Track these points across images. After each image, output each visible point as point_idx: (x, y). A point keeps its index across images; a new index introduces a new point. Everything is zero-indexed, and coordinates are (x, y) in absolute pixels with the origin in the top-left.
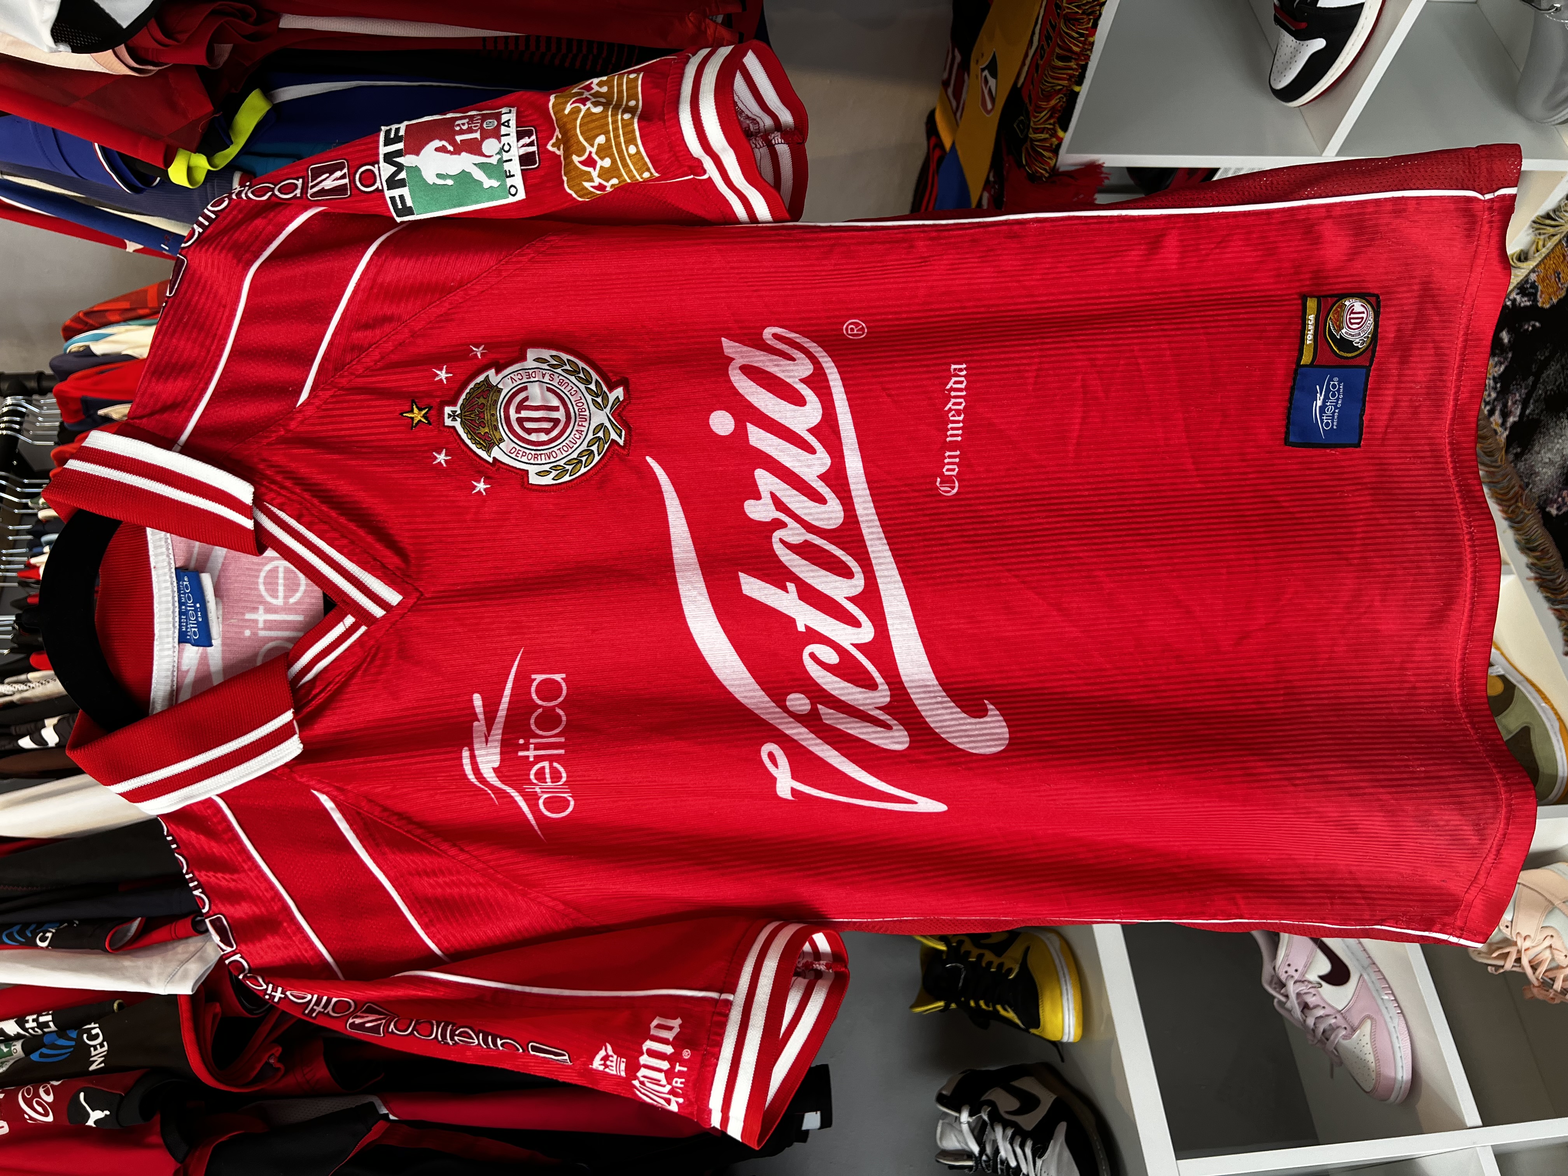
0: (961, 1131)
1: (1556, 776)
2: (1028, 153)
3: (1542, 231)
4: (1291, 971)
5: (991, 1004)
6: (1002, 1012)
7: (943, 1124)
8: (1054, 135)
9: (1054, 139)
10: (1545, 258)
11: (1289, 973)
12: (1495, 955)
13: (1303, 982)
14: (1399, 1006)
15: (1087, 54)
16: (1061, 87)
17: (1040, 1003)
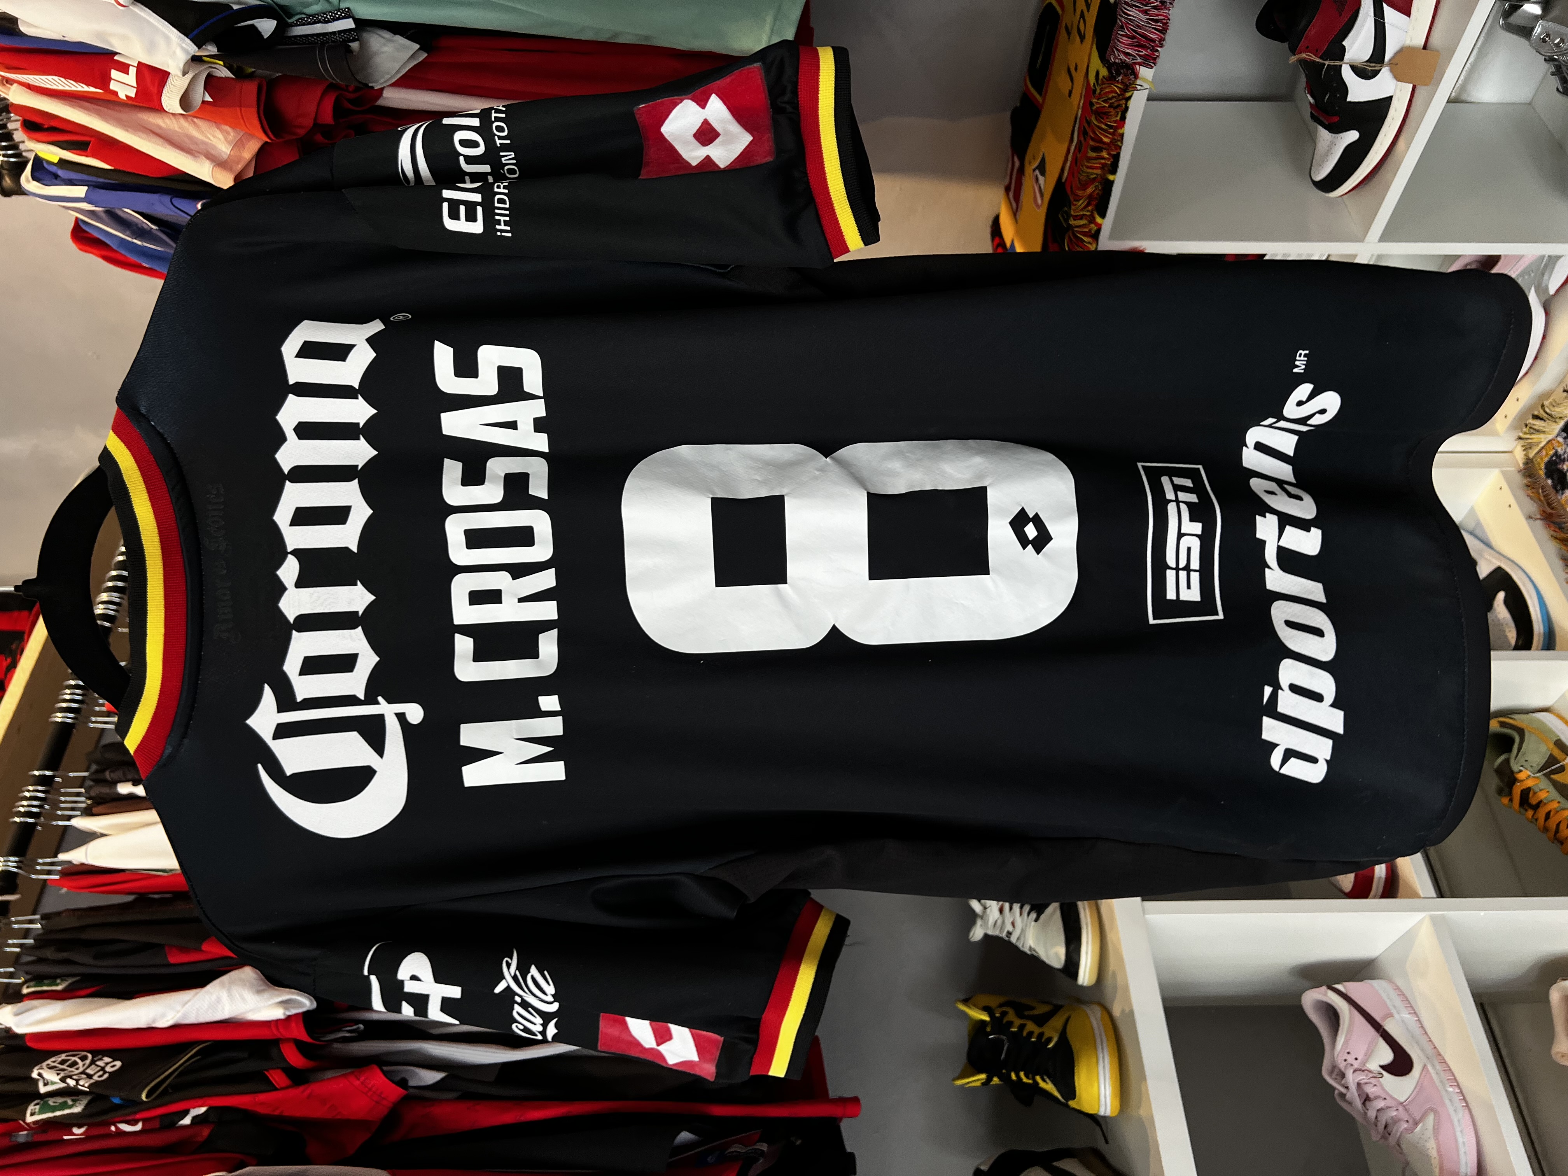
2: (1070, 240)
4: (1350, 1059)
5: (1030, 1076)
6: (1042, 1084)
8: (1092, 220)
9: (1093, 226)
11: (1349, 1061)
13: (1363, 1071)
14: (1464, 1099)
15: (1118, 145)
16: (1094, 176)
17: (1076, 1071)
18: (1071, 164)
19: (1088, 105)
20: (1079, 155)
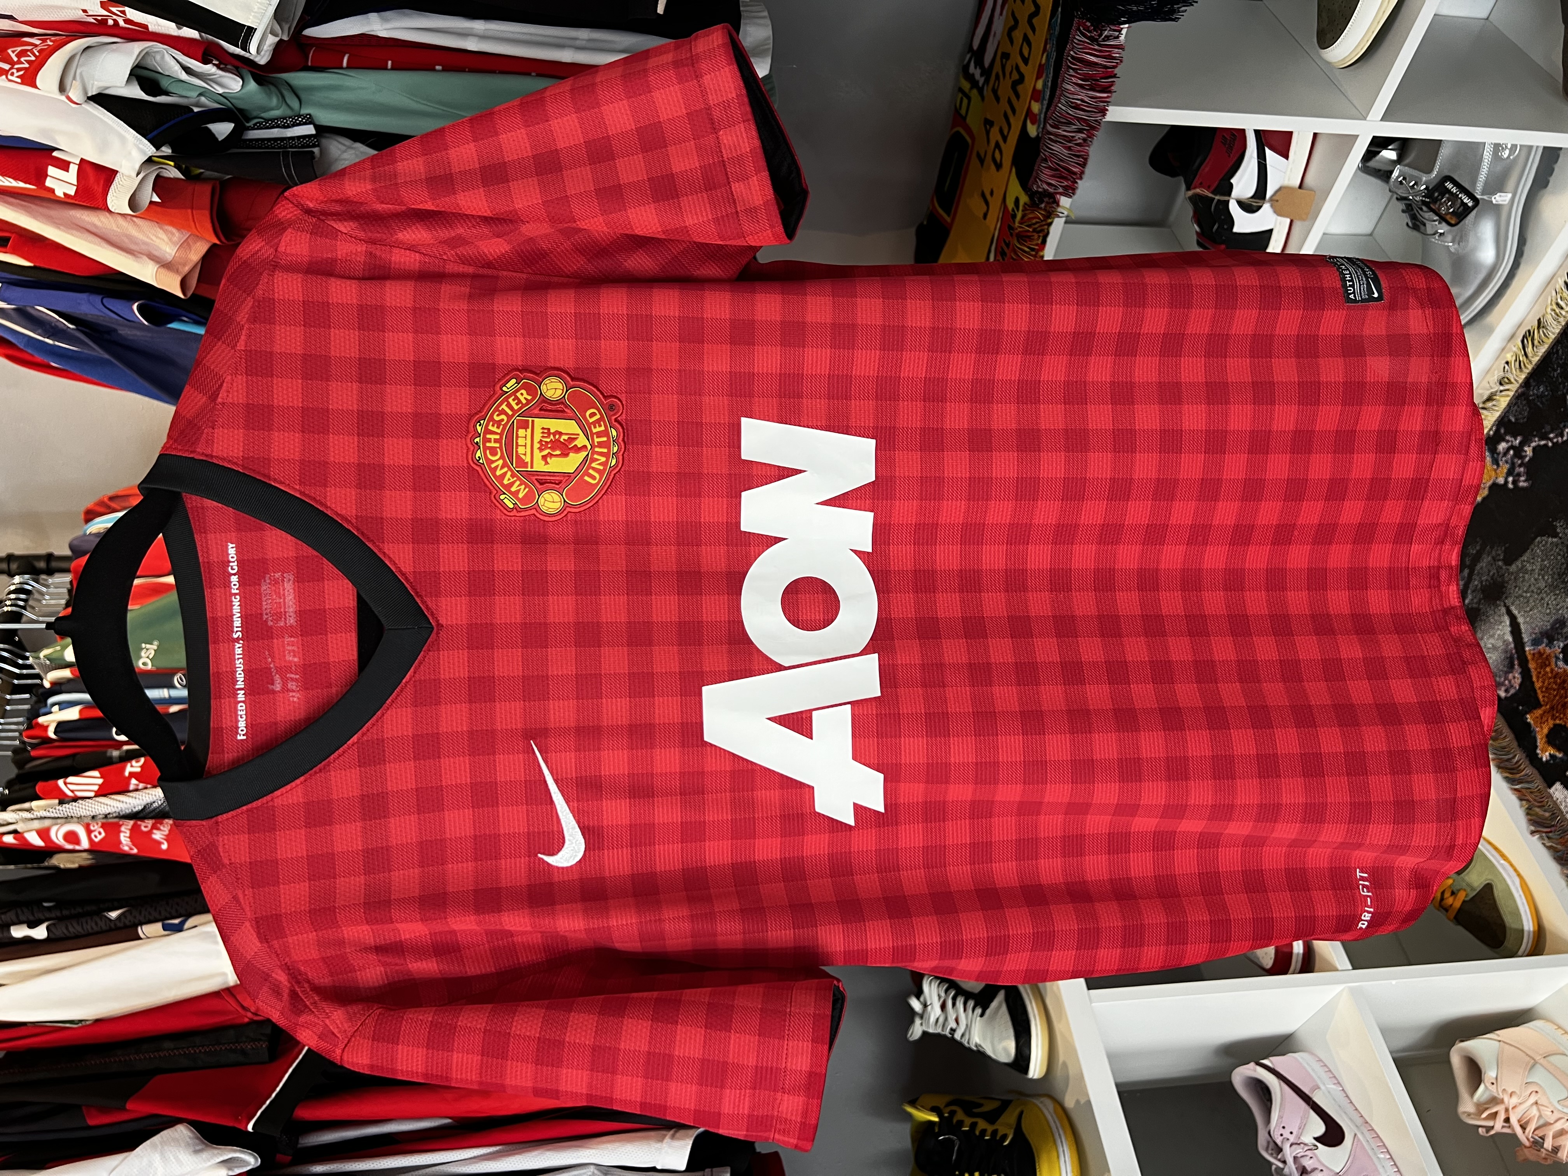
1: (1523, 930)
4: (1286, 1134)
5: (986, 1174)
11: (1284, 1136)
12: (1484, 1115)
13: (1299, 1144)
17: (1037, 1168)
19: (1006, 227)
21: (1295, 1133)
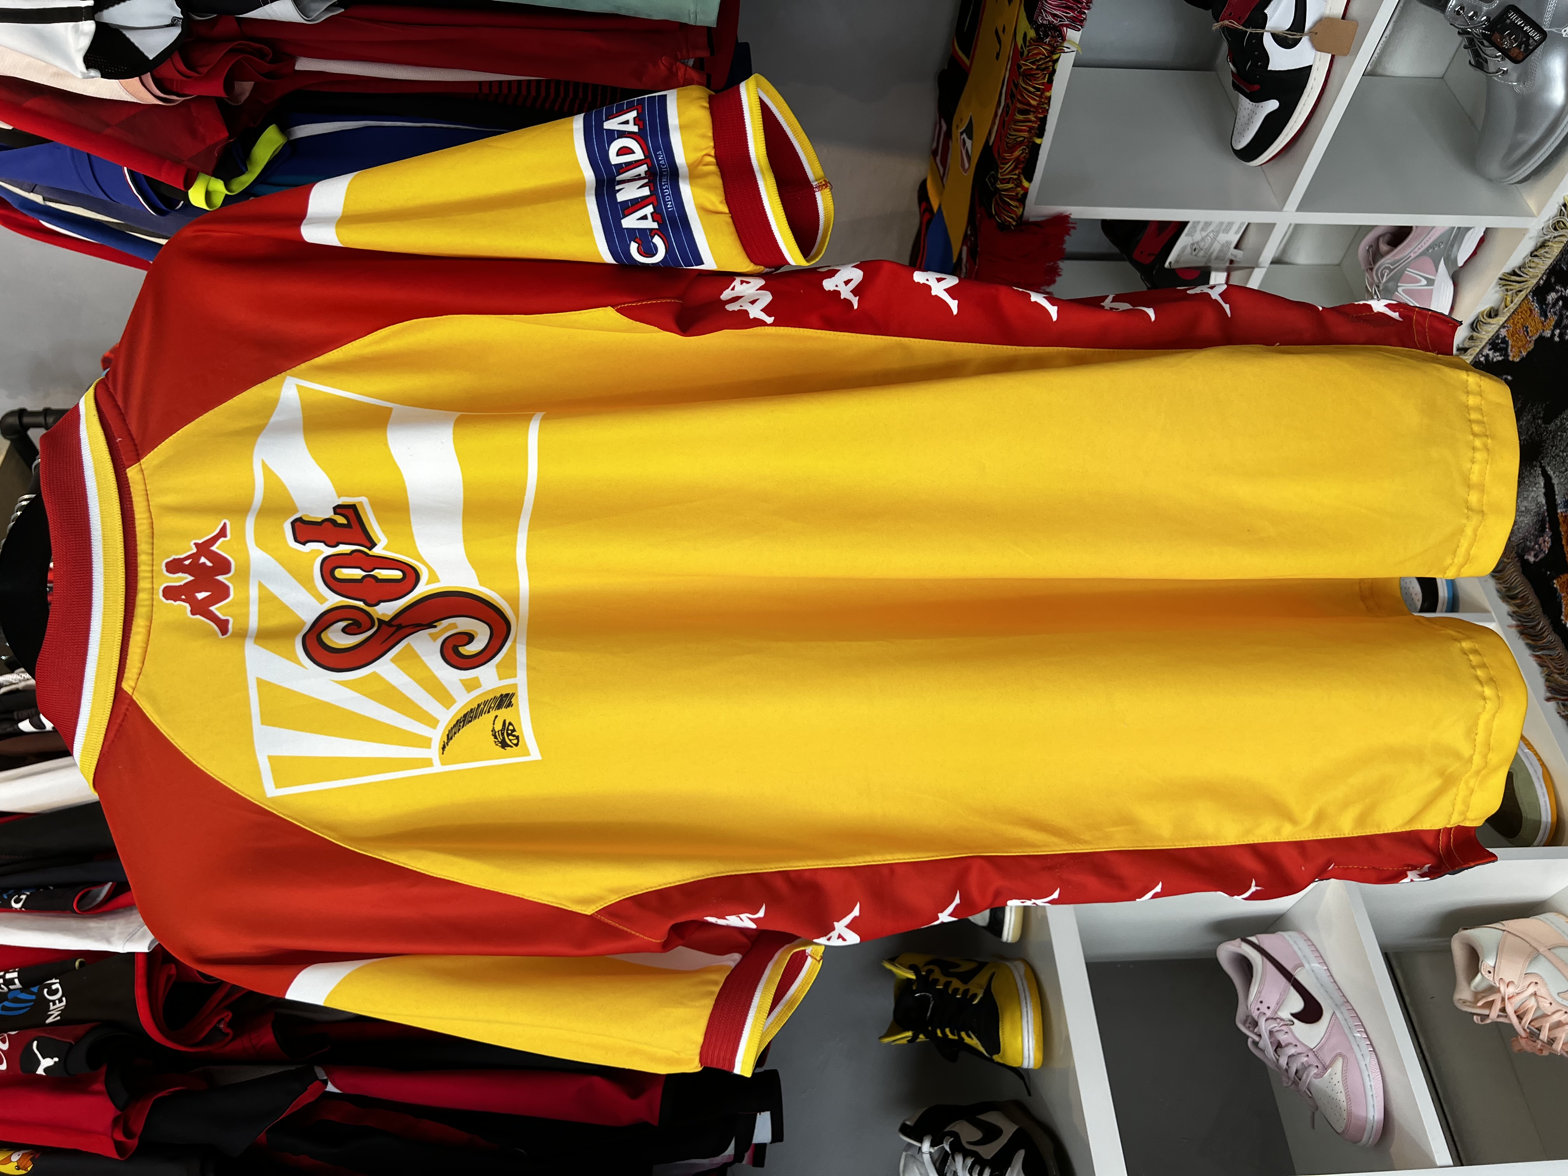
0: (923, 1163)
1: (1540, 821)
2: (997, 204)
3: (1509, 287)
4: (1263, 1009)
5: (956, 1031)
6: (967, 1040)
7: (906, 1156)
8: (1020, 185)
9: (1019, 189)
10: (1513, 313)
11: (1261, 1010)
12: (1480, 1004)
13: (1275, 1019)
14: (1371, 1044)
15: (1045, 108)
16: (1022, 139)
17: (1000, 1026)
18: (998, 127)
19: (1016, 68)
20: (1006, 119)
21: (1271, 1009)
